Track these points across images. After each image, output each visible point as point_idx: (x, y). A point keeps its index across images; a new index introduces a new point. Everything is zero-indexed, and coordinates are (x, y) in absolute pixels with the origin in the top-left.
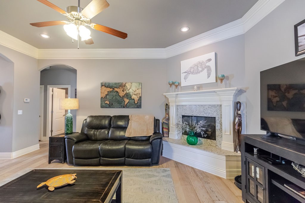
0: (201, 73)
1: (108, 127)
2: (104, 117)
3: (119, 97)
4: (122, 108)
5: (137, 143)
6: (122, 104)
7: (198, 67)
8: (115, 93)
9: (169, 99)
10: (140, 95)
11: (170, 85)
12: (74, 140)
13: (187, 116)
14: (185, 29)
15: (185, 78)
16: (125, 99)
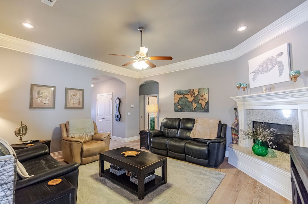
0: (271, 71)
1: (178, 128)
2: (176, 119)
3: (188, 102)
4: (191, 112)
5: (201, 144)
6: (191, 108)
7: (267, 64)
8: (185, 99)
9: (237, 103)
10: (207, 100)
11: (237, 88)
12: (152, 135)
13: (258, 122)
14: (242, 29)
15: (254, 79)
16: (194, 104)
